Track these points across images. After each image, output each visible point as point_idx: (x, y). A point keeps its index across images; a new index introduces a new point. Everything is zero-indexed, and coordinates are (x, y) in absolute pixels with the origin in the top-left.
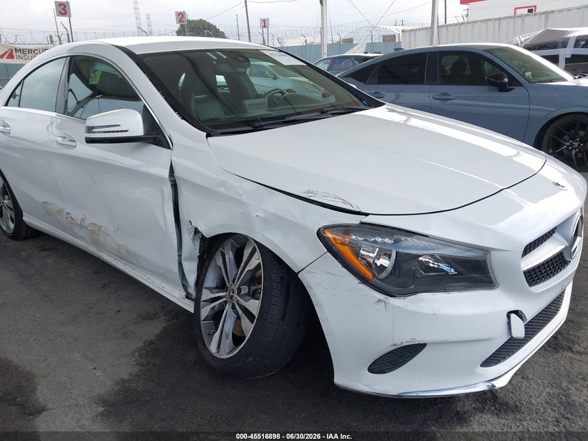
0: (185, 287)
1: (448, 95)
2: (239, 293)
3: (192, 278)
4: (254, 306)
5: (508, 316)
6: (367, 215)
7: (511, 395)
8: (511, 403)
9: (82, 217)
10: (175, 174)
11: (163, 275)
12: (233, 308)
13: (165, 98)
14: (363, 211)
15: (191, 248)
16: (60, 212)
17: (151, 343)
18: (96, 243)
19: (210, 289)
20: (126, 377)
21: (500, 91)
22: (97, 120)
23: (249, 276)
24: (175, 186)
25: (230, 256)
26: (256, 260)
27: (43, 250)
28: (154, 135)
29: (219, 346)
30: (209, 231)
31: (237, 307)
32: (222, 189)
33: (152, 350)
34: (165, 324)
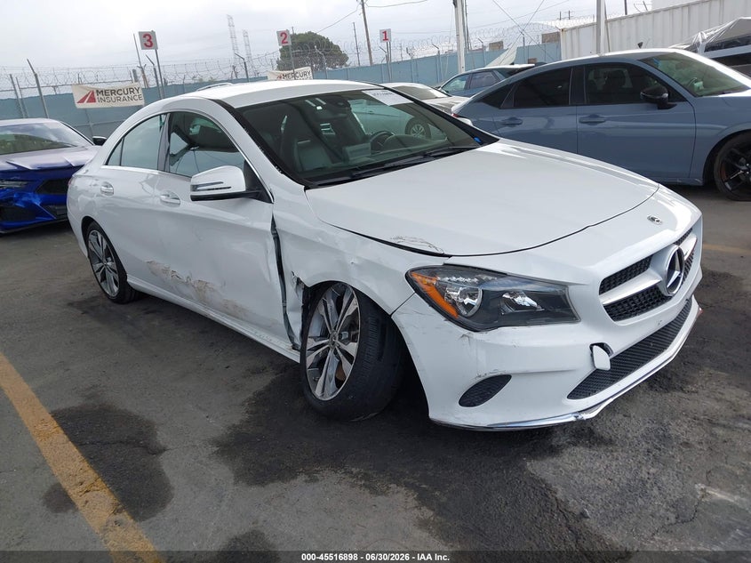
0: (291, 339)
1: (597, 117)
2: (340, 339)
3: (297, 329)
4: (352, 348)
5: (591, 349)
6: (450, 256)
7: (608, 431)
8: (607, 437)
9: (188, 274)
10: (277, 228)
11: (269, 328)
12: (336, 353)
13: (265, 153)
14: (446, 253)
15: (295, 298)
16: (165, 271)
17: (260, 394)
18: (203, 301)
19: (315, 338)
20: (237, 423)
21: (659, 108)
22: (202, 178)
23: (349, 321)
24: (277, 239)
25: (331, 304)
26: (354, 306)
27: (147, 313)
28: (256, 191)
29: (324, 390)
30: (310, 281)
31: (338, 351)
32: (320, 239)
33: (260, 400)
34: (274, 377)
